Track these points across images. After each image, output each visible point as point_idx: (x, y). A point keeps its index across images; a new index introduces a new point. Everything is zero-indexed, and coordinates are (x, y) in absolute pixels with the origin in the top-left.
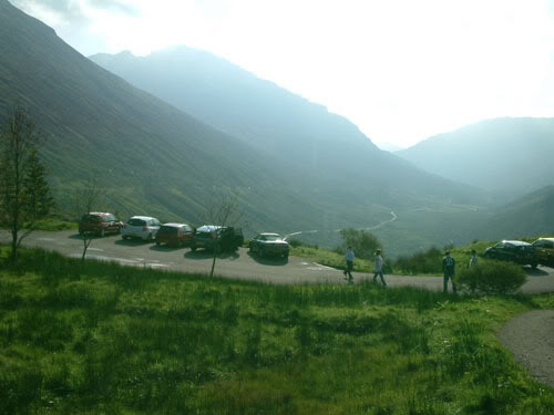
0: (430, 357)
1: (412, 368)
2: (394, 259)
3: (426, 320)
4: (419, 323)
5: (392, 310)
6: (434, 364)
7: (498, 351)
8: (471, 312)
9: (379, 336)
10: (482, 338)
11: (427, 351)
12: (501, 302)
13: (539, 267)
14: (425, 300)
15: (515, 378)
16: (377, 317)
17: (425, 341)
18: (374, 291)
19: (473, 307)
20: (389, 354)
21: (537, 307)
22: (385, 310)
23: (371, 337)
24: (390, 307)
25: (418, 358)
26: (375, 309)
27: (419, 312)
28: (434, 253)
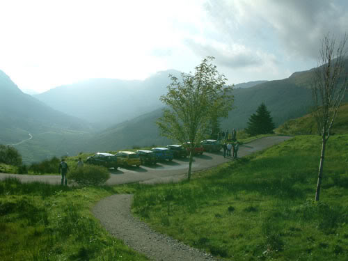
0: (49, 227)
1: (37, 234)
2: (28, 164)
3: (47, 203)
4: (42, 205)
5: (25, 198)
6: (51, 231)
7: (91, 220)
8: (76, 197)
9: (16, 215)
10: (82, 213)
11: (47, 223)
12: (94, 190)
13: (119, 169)
14: (47, 190)
15: (100, 236)
16: (15, 202)
17: (46, 216)
18: (14, 186)
19: (77, 194)
20: (22, 226)
21: (116, 193)
22: (20, 197)
23: (11, 216)
24: (24, 196)
25: (41, 227)
26: (14, 197)
27: (43, 198)
28: (55, 160)
